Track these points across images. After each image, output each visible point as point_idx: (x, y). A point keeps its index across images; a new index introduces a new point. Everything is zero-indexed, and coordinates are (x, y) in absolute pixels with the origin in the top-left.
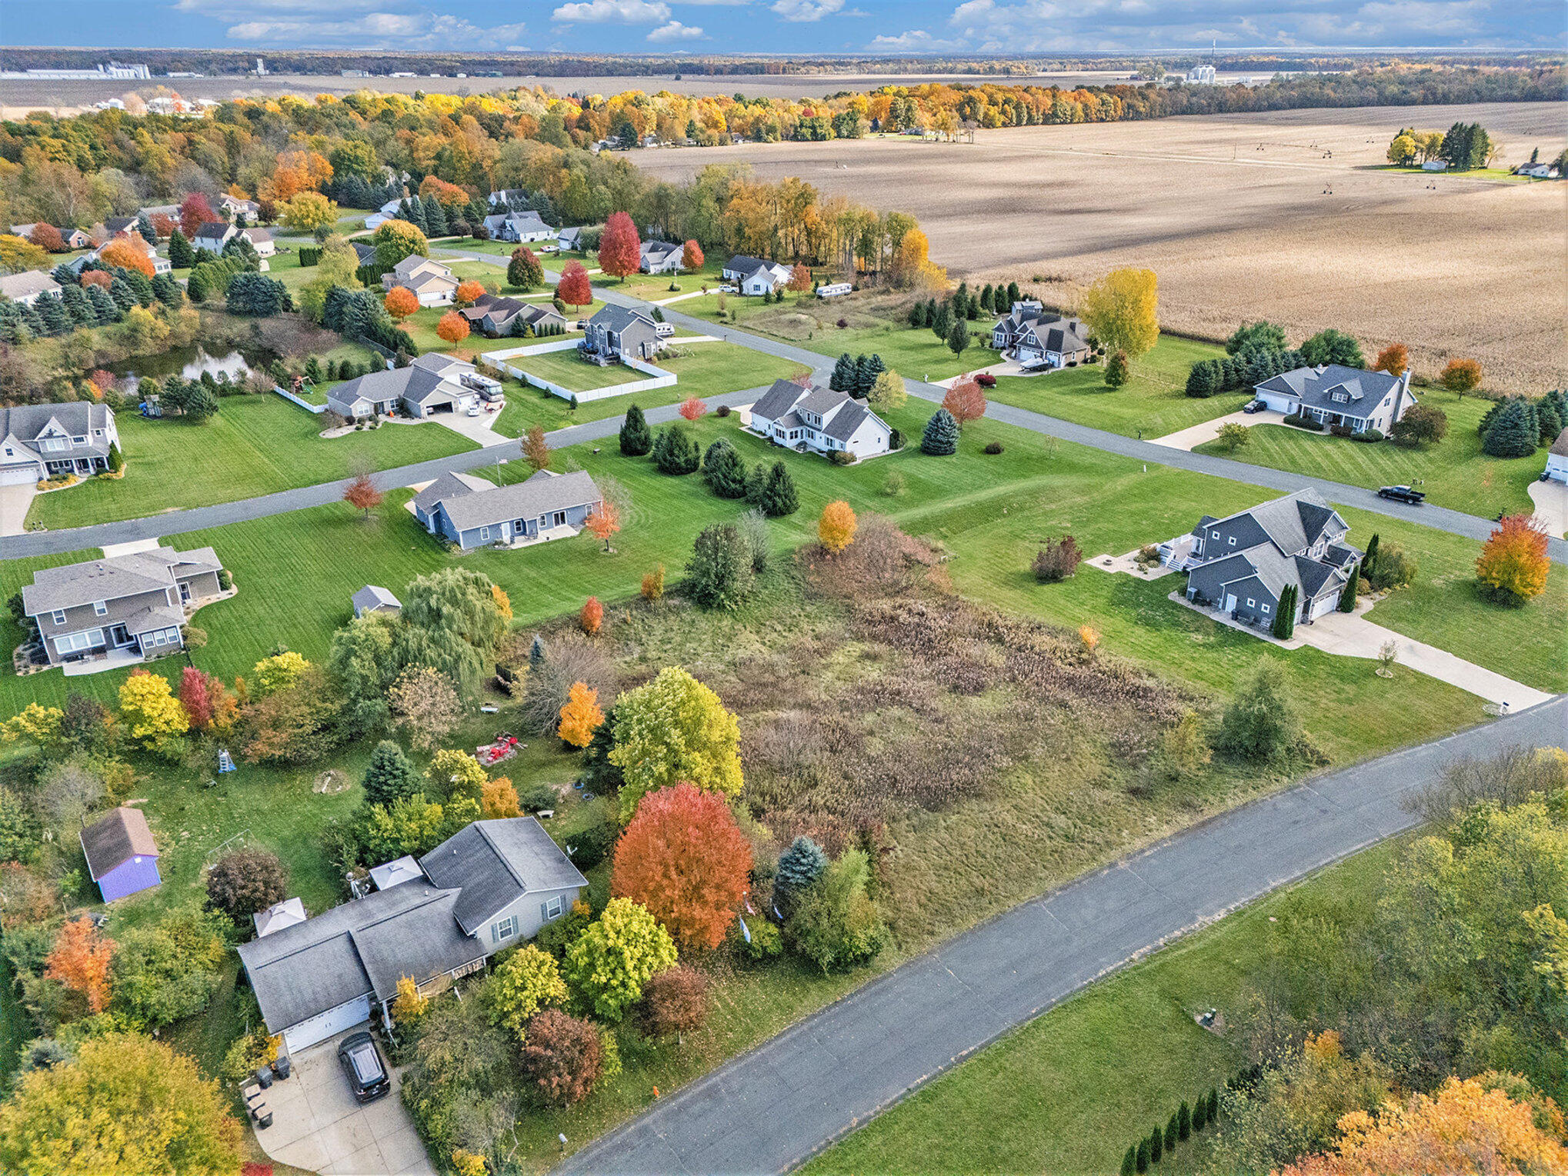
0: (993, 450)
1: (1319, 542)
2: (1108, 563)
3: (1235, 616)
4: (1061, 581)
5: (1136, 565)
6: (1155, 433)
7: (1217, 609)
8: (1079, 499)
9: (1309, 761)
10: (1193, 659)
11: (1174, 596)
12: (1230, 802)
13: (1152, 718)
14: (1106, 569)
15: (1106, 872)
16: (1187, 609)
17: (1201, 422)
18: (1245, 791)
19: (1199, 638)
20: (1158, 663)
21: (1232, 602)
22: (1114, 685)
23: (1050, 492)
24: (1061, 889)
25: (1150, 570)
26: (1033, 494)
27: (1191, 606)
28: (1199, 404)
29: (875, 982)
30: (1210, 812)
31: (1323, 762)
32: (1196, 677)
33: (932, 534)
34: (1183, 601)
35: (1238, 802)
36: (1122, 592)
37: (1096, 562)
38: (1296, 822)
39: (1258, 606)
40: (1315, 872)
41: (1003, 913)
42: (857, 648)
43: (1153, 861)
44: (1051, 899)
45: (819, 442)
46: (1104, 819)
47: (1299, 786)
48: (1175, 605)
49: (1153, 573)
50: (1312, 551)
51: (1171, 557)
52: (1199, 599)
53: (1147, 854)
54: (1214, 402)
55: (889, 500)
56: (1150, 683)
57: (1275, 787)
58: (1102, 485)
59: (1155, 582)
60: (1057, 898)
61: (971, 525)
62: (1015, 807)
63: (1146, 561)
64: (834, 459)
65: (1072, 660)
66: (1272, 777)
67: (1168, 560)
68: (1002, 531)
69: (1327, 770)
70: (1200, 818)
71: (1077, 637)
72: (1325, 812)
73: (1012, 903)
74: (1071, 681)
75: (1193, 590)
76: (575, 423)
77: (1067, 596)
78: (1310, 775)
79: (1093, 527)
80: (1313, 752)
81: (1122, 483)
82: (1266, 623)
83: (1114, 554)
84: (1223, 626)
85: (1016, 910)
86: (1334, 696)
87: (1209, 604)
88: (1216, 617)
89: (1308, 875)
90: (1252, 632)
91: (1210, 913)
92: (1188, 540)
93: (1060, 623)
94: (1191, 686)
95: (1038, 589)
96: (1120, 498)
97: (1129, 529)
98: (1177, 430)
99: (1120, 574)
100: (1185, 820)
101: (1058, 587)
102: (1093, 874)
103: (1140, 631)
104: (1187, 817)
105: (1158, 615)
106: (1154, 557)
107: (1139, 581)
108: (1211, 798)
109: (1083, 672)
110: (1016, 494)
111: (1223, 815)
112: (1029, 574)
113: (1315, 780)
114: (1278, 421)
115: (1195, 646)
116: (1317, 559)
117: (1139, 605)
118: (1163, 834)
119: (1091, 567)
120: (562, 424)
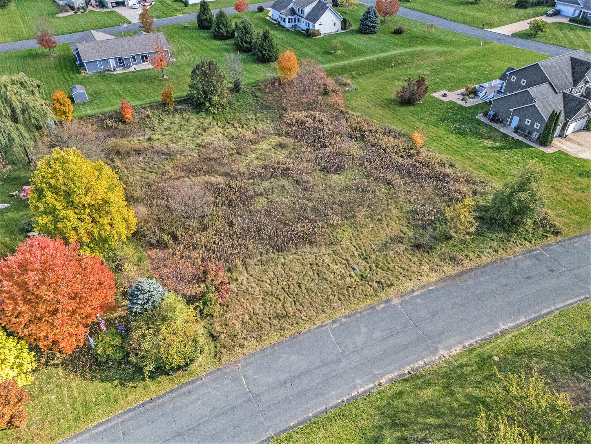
0: (398, 32)
1: (581, 84)
2: (445, 95)
3: (516, 130)
4: (414, 105)
5: (461, 97)
6: (491, 25)
7: (505, 126)
8: (439, 59)
9: (547, 232)
10: (482, 157)
11: (480, 116)
12: (484, 258)
13: (444, 195)
14: (443, 99)
15: (382, 306)
16: (486, 125)
17: (521, 20)
18: (496, 251)
19: (489, 143)
20: (459, 158)
21: (516, 120)
22: (426, 171)
23: (422, 55)
24: (346, 317)
25: (470, 100)
26: (412, 55)
27: (489, 123)
28: (521, 12)
29: (187, 383)
30: (467, 264)
31: (556, 233)
32: (481, 168)
33: (347, 75)
34: (485, 120)
35: (490, 259)
36: (448, 112)
37: (437, 95)
38: (529, 278)
39: (532, 124)
40: (536, 319)
41: (300, 333)
42: (276, 140)
43: (419, 301)
44: (337, 325)
45: (303, 25)
46: (392, 266)
47: (536, 250)
48: (479, 122)
49: (471, 102)
50: (575, 90)
51: (484, 92)
52: (495, 119)
53: (415, 294)
54: (530, 11)
55: (330, 57)
56: (449, 171)
57: (519, 249)
58: (454, 52)
59: (471, 108)
60: (342, 324)
61: (371, 71)
62: (335, 252)
63: (468, 95)
64: (309, 34)
65: (403, 154)
66: (519, 242)
67: (481, 95)
68: (388, 75)
69: (559, 238)
70: (459, 269)
71: (411, 139)
72: (552, 271)
73: (308, 326)
74: (398, 168)
75: (492, 113)
76: (184, 13)
77: (413, 114)
78: (546, 242)
79: (442, 74)
80: (551, 226)
81: (466, 51)
82: (535, 135)
83: (450, 90)
84: (507, 136)
85: (309, 330)
86: (573, 186)
87: (501, 122)
88: (503, 130)
89: (530, 322)
90: (525, 141)
91: (449, 348)
92: (497, 82)
93: (405, 130)
94: (476, 174)
95: (398, 109)
96: (463, 59)
97: (462, 76)
98: (505, 24)
99: (450, 102)
100: (449, 270)
101: (411, 108)
102: (373, 307)
103: (453, 137)
104: (450, 268)
105: (467, 128)
106: (474, 93)
107: (461, 106)
108: (471, 255)
109: (408, 161)
110: (402, 55)
111: (477, 268)
112: (395, 101)
113: (549, 245)
114: (566, 21)
115: (486, 148)
116: (578, 95)
117: (457, 121)
118: (431, 280)
119: (434, 98)
120: (176, 13)
